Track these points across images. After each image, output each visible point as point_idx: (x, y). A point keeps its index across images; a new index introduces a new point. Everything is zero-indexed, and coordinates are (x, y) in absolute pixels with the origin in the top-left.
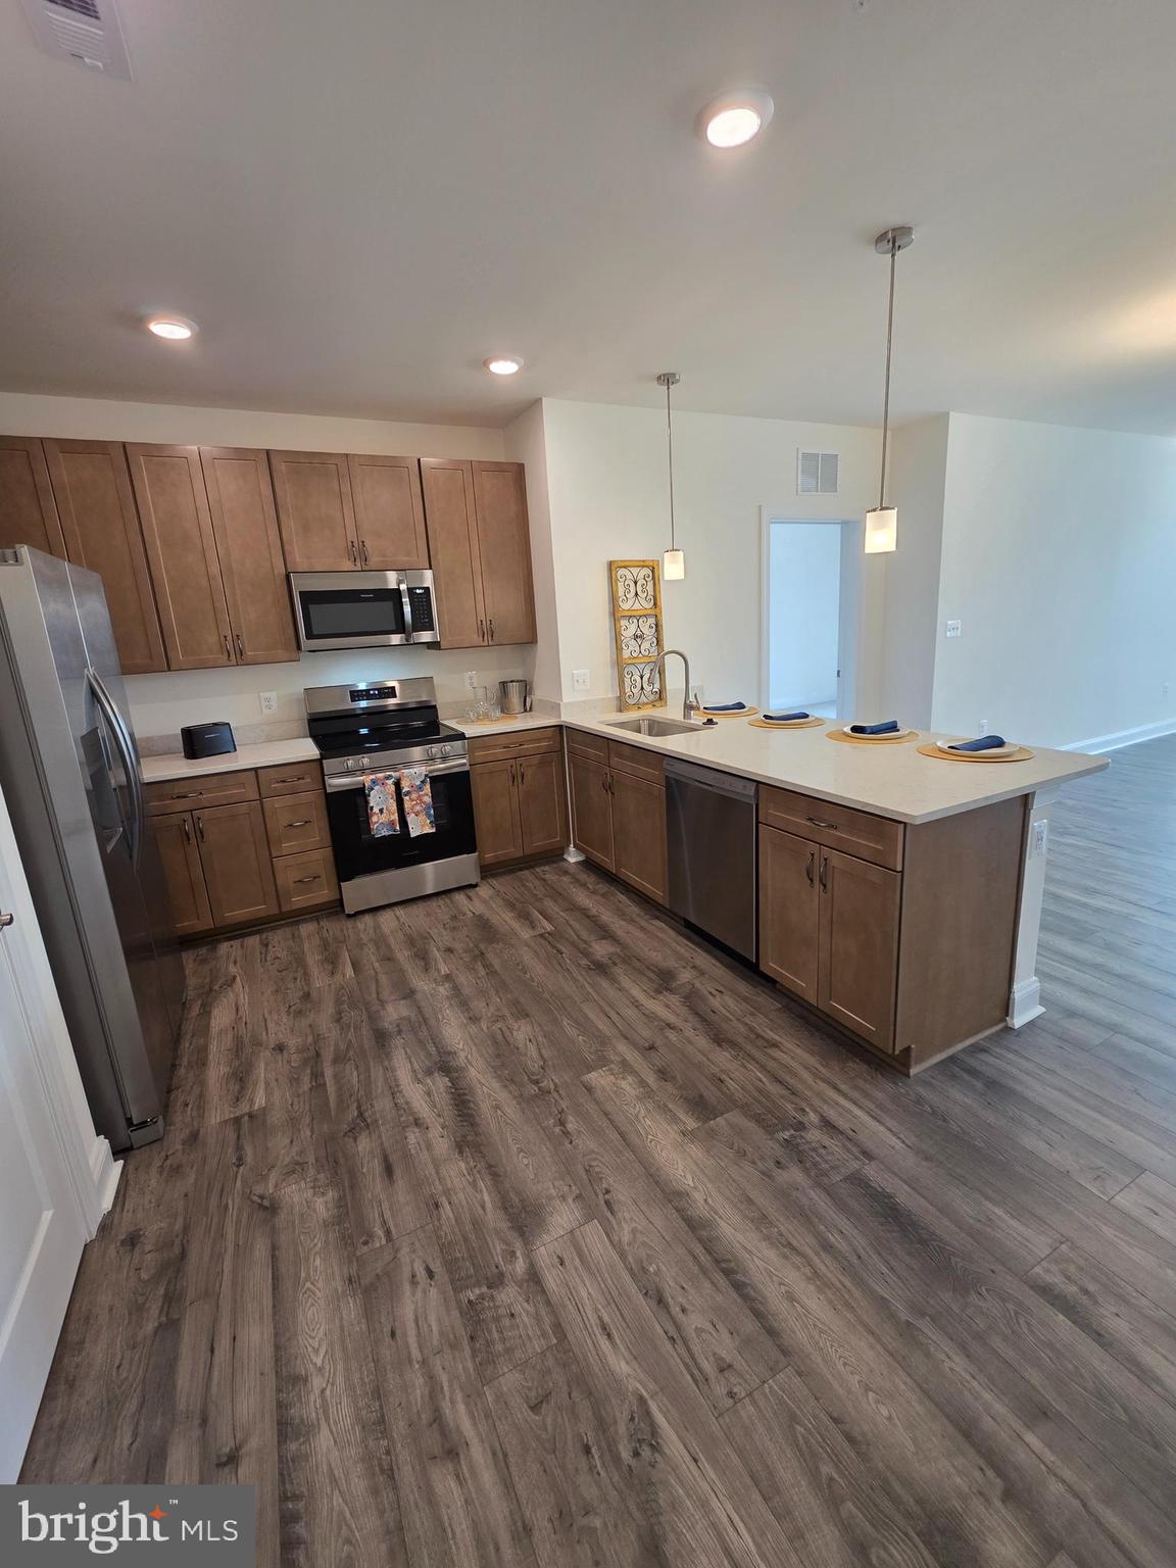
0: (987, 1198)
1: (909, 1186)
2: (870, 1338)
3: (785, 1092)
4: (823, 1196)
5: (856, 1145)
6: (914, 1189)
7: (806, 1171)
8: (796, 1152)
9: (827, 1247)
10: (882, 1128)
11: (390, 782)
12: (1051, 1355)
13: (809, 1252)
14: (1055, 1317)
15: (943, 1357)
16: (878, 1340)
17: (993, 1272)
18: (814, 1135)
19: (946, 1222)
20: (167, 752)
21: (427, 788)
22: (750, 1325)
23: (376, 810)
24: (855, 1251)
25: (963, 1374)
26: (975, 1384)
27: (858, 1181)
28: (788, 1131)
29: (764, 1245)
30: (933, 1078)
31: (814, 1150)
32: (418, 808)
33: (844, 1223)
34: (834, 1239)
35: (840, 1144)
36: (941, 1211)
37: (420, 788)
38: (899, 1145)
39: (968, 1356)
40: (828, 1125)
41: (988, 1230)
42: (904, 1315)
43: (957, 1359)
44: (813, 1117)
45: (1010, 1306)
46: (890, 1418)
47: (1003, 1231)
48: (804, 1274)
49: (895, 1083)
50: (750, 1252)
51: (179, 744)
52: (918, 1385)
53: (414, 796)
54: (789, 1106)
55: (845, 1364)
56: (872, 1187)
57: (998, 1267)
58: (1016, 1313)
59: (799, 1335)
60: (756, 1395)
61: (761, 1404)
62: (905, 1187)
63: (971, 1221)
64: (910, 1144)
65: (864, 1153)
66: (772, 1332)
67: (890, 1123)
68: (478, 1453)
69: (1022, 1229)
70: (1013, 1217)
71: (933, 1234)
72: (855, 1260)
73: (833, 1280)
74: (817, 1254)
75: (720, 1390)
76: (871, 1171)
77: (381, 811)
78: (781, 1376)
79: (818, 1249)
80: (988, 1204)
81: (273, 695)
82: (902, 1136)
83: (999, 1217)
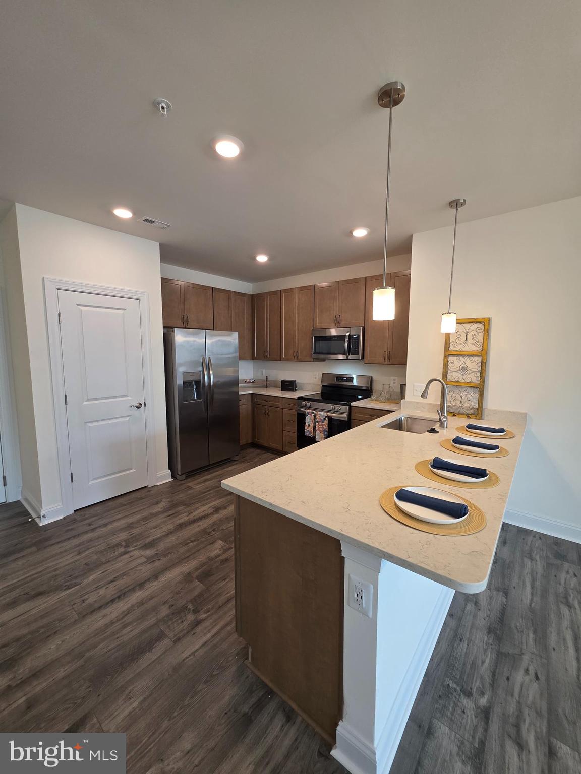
0: (145, 699)
1: (157, 659)
2: (81, 643)
3: (220, 603)
4: (152, 623)
5: (184, 636)
6: (154, 661)
7: (168, 616)
8: (178, 612)
9: (125, 627)
10: (197, 647)
11: (313, 415)
12: (51, 717)
13: (123, 620)
14: (68, 724)
15: (66, 668)
16: (80, 645)
17: (99, 695)
18: (191, 617)
19: (131, 676)
20: (276, 386)
21: (326, 422)
22: (97, 605)
23: (307, 424)
24: (123, 636)
25: (56, 676)
26: (51, 680)
27: (161, 636)
28: (193, 607)
29: (129, 605)
30: (247, 678)
31: (181, 618)
32: (321, 429)
33: (136, 632)
34: (129, 629)
35: (184, 628)
36: (139, 674)
37: (323, 421)
38: (184, 655)
39: (63, 678)
40: (198, 623)
41: (124, 697)
42: (87, 655)
43: (63, 674)
44: (203, 616)
45: (79, 701)
46: (50, 648)
47: (122, 705)
48: (114, 619)
49: (237, 654)
50: (126, 602)
51: (280, 384)
52: (58, 658)
53: (320, 424)
54: (210, 606)
55: (74, 634)
56: (156, 643)
57: (101, 699)
58: (76, 703)
59: (88, 620)
60: (73, 610)
61: (69, 612)
62: (156, 657)
63: (130, 689)
64: (185, 661)
65: (179, 639)
66: (92, 612)
67: (201, 652)
68: (78, 557)
69: (122, 716)
70: (130, 713)
71: (125, 669)
72: (118, 636)
73: (109, 629)
74: (123, 623)
75: (76, 601)
76: (166, 642)
77: (309, 425)
78: (76, 616)
79: (125, 623)
80: (141, 698)
81: (317, 374)
82: (192, 657)
83: (131, 704)
